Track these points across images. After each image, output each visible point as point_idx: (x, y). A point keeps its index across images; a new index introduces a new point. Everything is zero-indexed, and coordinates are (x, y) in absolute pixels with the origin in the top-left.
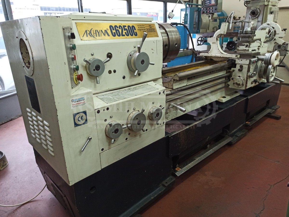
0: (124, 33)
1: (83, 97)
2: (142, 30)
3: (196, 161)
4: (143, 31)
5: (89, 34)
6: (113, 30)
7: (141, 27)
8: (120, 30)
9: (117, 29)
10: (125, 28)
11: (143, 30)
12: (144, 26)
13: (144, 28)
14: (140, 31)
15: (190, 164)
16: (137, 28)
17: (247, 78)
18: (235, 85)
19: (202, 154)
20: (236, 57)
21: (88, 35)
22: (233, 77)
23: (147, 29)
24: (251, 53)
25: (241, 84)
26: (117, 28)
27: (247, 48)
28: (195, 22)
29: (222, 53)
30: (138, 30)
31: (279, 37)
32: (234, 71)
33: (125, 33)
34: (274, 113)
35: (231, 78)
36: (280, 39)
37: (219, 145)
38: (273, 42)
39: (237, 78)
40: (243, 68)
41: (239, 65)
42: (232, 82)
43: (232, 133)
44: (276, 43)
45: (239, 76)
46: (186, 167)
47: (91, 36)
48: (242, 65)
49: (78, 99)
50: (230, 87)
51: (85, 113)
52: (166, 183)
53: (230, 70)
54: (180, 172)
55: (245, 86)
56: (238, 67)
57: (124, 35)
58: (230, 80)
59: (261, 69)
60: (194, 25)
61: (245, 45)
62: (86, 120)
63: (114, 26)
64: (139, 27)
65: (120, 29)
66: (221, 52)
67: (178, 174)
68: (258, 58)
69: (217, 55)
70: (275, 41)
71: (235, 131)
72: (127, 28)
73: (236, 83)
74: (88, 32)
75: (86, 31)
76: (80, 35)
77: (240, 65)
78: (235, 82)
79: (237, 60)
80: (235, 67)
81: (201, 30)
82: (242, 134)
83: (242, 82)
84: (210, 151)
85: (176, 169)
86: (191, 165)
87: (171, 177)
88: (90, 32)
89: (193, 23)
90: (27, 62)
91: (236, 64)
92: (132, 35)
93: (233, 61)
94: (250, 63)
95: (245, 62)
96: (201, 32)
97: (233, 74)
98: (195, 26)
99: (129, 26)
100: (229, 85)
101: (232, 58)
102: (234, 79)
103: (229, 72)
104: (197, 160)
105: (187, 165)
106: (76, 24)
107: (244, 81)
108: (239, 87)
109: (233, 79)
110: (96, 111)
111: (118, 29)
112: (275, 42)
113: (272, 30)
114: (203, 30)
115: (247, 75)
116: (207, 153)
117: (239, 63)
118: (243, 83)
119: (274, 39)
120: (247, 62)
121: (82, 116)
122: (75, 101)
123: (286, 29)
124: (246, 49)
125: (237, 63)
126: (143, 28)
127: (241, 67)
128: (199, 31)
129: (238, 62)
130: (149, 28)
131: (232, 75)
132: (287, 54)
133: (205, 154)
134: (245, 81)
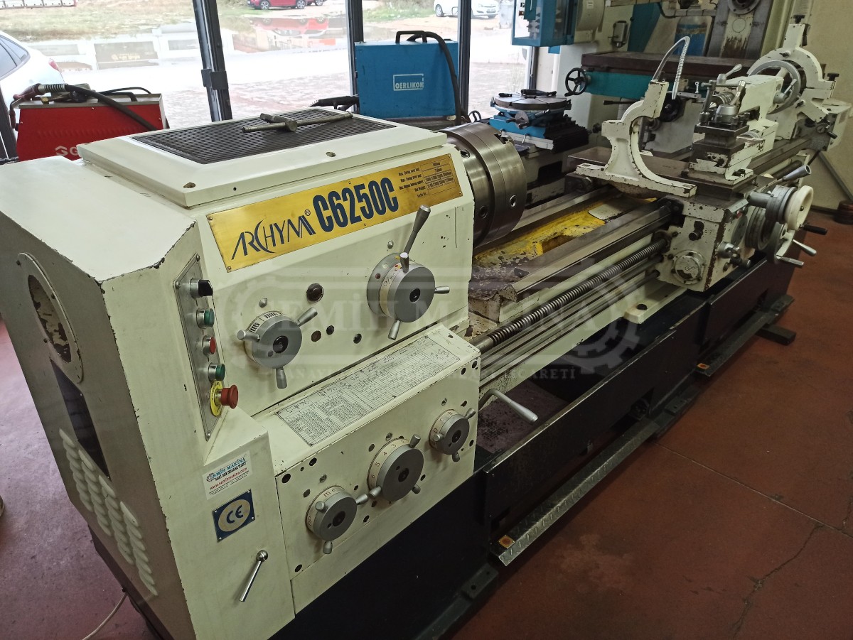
0: (358, 213)
1: (240, 457)
2: (412, 185)
3: (557, 511)
4: (415, 187)
5: (251, 244)
6: (326, 208)
7: (408, 176)
8: (346, 205)
9: (336, 202)
10: (362, 192)
11: (415, 184)
12: (418, 170)
13: (420, 176)
14: (405, 189)
15: (538, 524)
16: (396, 183)
17: (713, 260)
18: (677, 276)
19: (574, 487)
20: (685, 193)
21: (249, 247)
22: (671, 251)
23: (429, 179)
24: (730, 183)
25: (694, 276)
26: (338, 198)
27: (720, 170)
28: (559, 9)
29: (644, 176)
30: (401, 188)
31: (814, 99)
32: (675, 234)
33: (363, 209)
34: (776, 321)
35: (667, 254)
36: (816, 104)
37: (620, 450)
38: (794, 111)
39: (685, 256)
40: (704, 230)
41: (694, 220)
42: (667, 265)
43: (657, 406)
44: (801, 113)
45: (691, 254)
46: (527, 532)
47: (258, 250)
48: (703, 222)
49: (226, 469)
50: (661, 278)
51: (247, 497)
52: (473, 588)
53: (666, 231)
54: (511, 551)
55: (704, 281)
56: (689, 227)
57: (359, 219)
58: (662, 261)
59: (755, 225)
60: (558, 16)
61: (716, 160)
62: (252, 514)
63: (326, 197)
64: (404, 177)
65: (345, 199)
66: (641, 174)
67: (506, 558)
68: (749, 198)
69: (630, 178)
70: (800, 110)
71: (667, 400)
72: (366, 191)
73: (681, 272)
74: (248, 238)
75: (242, 236)
76: (225, 256)
77: (696, 222)
78: (677, 268)
79: (687, 204)
80: (681, 224)
81: (578, 36)
82: (684, 404)
83: (697, 272)
84: (594, 473)
85: (501, 541)
86: (542, 524)
87: (486, 566)
88: (256, 237)
89: (555, 12)
90: (55, 331)
91: (685, 216)
92: (382, 212)
93: (676, 208)
94: (725, 220)
95: (710, 214)
96: (576, 39)
97: (674, 243)
98: (559, 21)
99: (372, 184)
100: (658, 274)
101: (672, 194)
102: (675, 259)
103: (663, 235)
104: (560, 507)
105: (530, 525)
106: (210, 219)
107: (702, 269)
108: (688, 283)
109: (671, 257)
110: (281, 477)
111: (341, 201)
112: (799, 112)
113: (796, 78)
114: (584, 32)
115: (714, 252)
116: (586, 481)
117: (694, 214)
118: (699, 274)
119: (798, 102)
120: (719, 216)
121: (241, 506)
122: (216, 477)
123: (837, 75)
124: (716, 172)
125: (687, 214)
126: (415, 177)
127: (699, 226)
128: (573, 37)
129: (690, 209)
130: (433, 172)
131: (670, 246)
132: (831, 144)
133: (580, 485)
134: (707, 269)
